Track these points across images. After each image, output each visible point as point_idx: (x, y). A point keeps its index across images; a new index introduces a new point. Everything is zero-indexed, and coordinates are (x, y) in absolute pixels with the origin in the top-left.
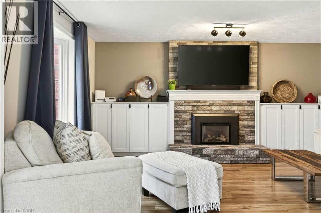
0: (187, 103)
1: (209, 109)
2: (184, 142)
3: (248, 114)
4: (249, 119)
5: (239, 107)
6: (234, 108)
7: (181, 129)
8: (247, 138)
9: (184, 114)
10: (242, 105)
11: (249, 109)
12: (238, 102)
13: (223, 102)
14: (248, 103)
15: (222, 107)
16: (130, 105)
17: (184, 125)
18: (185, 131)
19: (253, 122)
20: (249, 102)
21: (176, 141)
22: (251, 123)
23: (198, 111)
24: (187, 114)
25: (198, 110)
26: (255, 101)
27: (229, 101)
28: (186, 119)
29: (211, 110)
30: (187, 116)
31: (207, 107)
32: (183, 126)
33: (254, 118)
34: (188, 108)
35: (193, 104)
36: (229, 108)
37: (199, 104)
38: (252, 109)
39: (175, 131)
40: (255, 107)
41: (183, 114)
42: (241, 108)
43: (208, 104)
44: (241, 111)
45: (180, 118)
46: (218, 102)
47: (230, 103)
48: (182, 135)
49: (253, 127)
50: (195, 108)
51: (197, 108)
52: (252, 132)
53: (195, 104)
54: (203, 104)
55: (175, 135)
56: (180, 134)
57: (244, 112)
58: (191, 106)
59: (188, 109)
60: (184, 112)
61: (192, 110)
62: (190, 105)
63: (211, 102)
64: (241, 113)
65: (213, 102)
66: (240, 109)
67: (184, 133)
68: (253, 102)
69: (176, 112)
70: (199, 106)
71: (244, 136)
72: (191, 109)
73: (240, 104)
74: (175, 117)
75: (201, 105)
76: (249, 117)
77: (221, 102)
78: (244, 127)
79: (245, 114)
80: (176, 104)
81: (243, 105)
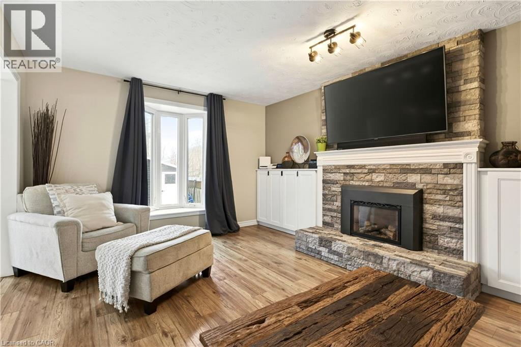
0: (338, 168)
1: (367, 178)
2: (333, 227)
3: (445, 192)
4: (447, 203)
5: (423, 176)
6: (413, 178)
7: (330, 207)
8: (443, 241)
9: (335, 186)
10: (431, 173)
11: (449, 180)
12: (421, 167)
13: (392, 167)
14: (444, 168)
15: (391, 176)
16: (282, 172)
17: (333, 201)
18: (334, 211)
19: (459, 210)
20: (446, 165)
21: (325, 223)
22: (452, 212)
23: (352, 182)
24: (337, 185)
25: (352, 180)
26: (463, 164)
27: (403, 165)
28: (336, 193)
29: (371, 180)
30: (337, 189)
31: (366, 175)
32: (332, 203)
33: (462, 201)
34: (339, 177)
35: (344, 171)
36: (404, 178)
37: (353, 171)
38: (456, 182)
39: (324, 209)
40: (462, 177)
41: (332, 185)
42: (427, 178)
43: (366, 171)
44: (427, 184)
45: (329, 190)
46: (383, 167)
47: (406, 169)
48: (331, 216)
49: (460, 220)
50: (348, 178)
51: (351, 177)
52: (457, 232)
53: (348, 171)
54: (359, 171)
55: (324, 215)
56: (329, 214)
57: (435, 186)
58: (343, 174)
59: (339, 179)
60: (335, 182)
61: (344, 180)
62: (341, 172)
63: (372, 167)
64: (428, 189)
65: (374, 167)
66: (427, 181)
67: (333, 213)
68: (459, 166)
69: (324, 182)
70: (353, 173)
71: (437, 236)
72: (342, 178)
73: (426, 170)
74: (323, 189)
75: (356, 171)
76: (448, 198)
77: (389, 167)
78: (435, 217)
79: (439, 192)
80: (325, 171)
81: (433, 171)
